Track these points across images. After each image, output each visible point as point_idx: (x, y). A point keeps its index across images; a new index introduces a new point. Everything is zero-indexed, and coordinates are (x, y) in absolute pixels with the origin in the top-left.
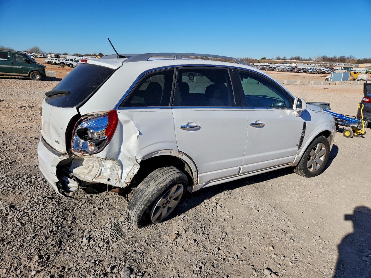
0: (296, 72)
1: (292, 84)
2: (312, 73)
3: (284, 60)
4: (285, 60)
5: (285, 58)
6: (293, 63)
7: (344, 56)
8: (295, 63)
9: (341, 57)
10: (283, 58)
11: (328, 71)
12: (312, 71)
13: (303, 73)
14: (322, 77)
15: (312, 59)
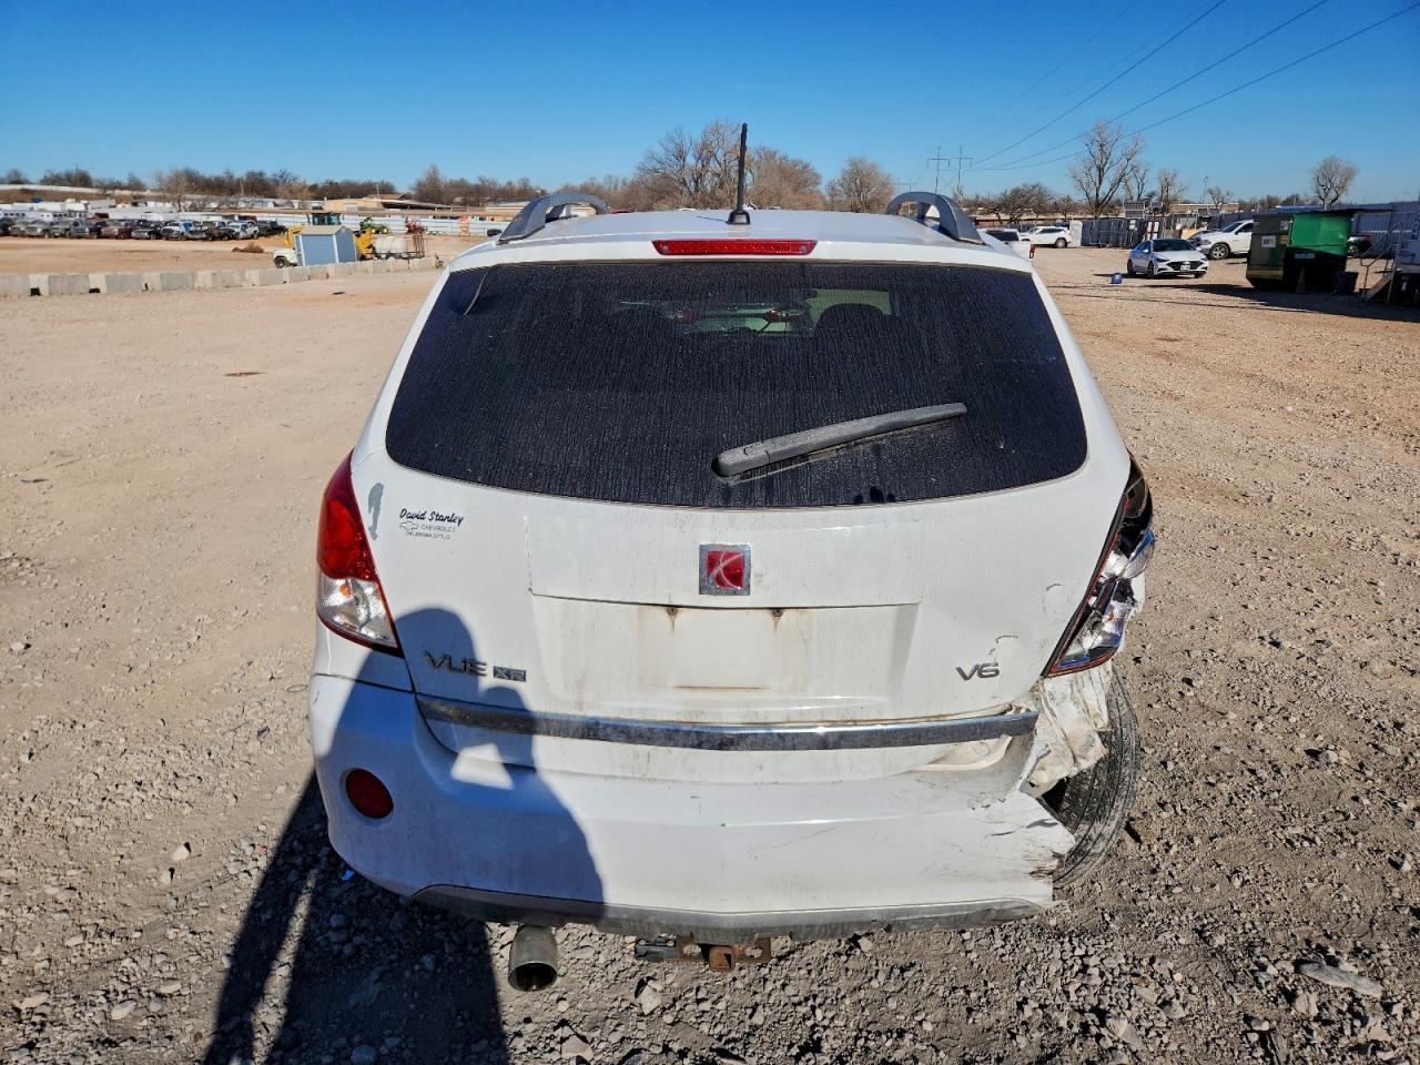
0: (117, 238)
1: (181, 288)
2: (188, 239)
3: (19, 187)
4: (26, 187)
5: (22, 178)
6: (68, 201)
7: (261, 174)
8: (78, 198)
9: (251, 175)
10: (13, 179)
11: (243, 230)
12: (182, 229)
13: (149, 239)
14: (242, 251)
15: (143, 181)
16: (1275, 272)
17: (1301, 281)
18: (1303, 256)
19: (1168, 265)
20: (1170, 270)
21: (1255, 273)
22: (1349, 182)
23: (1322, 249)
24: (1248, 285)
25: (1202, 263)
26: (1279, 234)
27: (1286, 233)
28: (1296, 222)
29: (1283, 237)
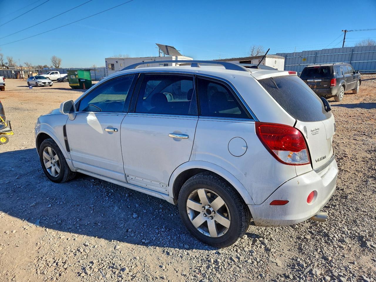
16: (77, 84)
17: (84, 86)
18: (82, 80)
19: (42, 83)
20: (43, 84)
21: (71, 85)
22: (60, 62)
23: (86, 79)
24: (71, 88)
25: (51, 83)
26: (75, 75)
27: (77, 75)
28: (79, 72)
29: (77, 76)
